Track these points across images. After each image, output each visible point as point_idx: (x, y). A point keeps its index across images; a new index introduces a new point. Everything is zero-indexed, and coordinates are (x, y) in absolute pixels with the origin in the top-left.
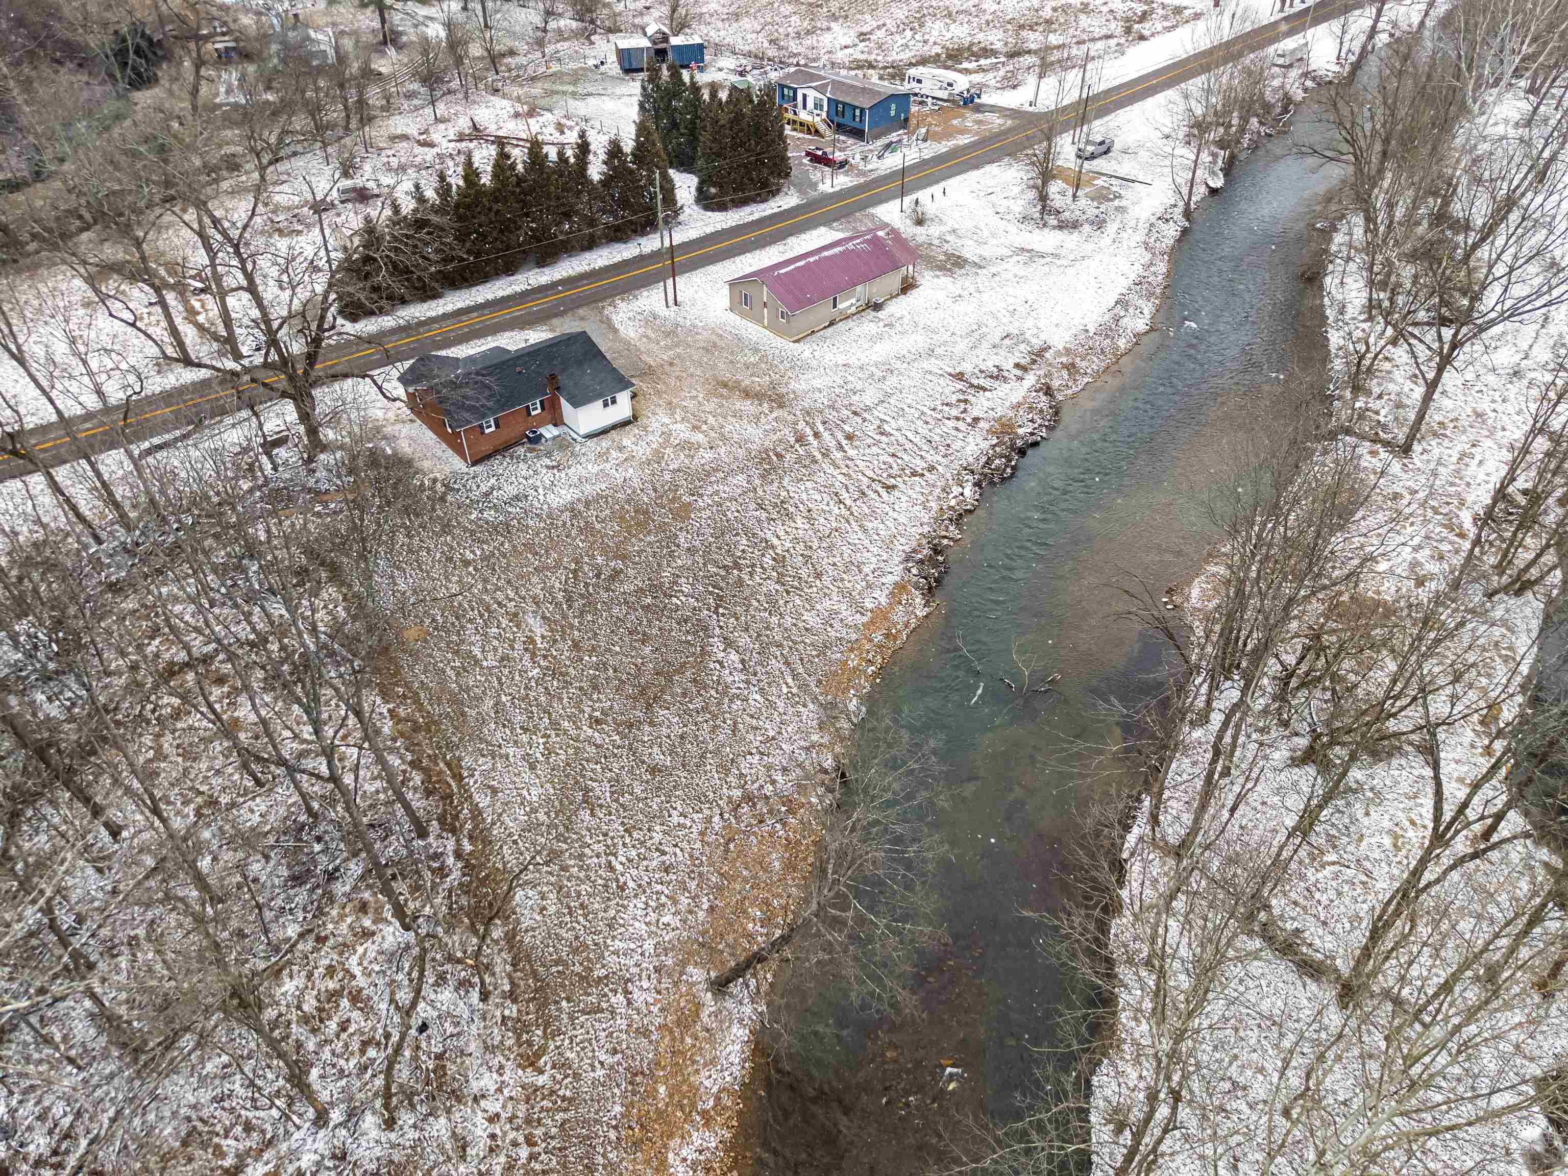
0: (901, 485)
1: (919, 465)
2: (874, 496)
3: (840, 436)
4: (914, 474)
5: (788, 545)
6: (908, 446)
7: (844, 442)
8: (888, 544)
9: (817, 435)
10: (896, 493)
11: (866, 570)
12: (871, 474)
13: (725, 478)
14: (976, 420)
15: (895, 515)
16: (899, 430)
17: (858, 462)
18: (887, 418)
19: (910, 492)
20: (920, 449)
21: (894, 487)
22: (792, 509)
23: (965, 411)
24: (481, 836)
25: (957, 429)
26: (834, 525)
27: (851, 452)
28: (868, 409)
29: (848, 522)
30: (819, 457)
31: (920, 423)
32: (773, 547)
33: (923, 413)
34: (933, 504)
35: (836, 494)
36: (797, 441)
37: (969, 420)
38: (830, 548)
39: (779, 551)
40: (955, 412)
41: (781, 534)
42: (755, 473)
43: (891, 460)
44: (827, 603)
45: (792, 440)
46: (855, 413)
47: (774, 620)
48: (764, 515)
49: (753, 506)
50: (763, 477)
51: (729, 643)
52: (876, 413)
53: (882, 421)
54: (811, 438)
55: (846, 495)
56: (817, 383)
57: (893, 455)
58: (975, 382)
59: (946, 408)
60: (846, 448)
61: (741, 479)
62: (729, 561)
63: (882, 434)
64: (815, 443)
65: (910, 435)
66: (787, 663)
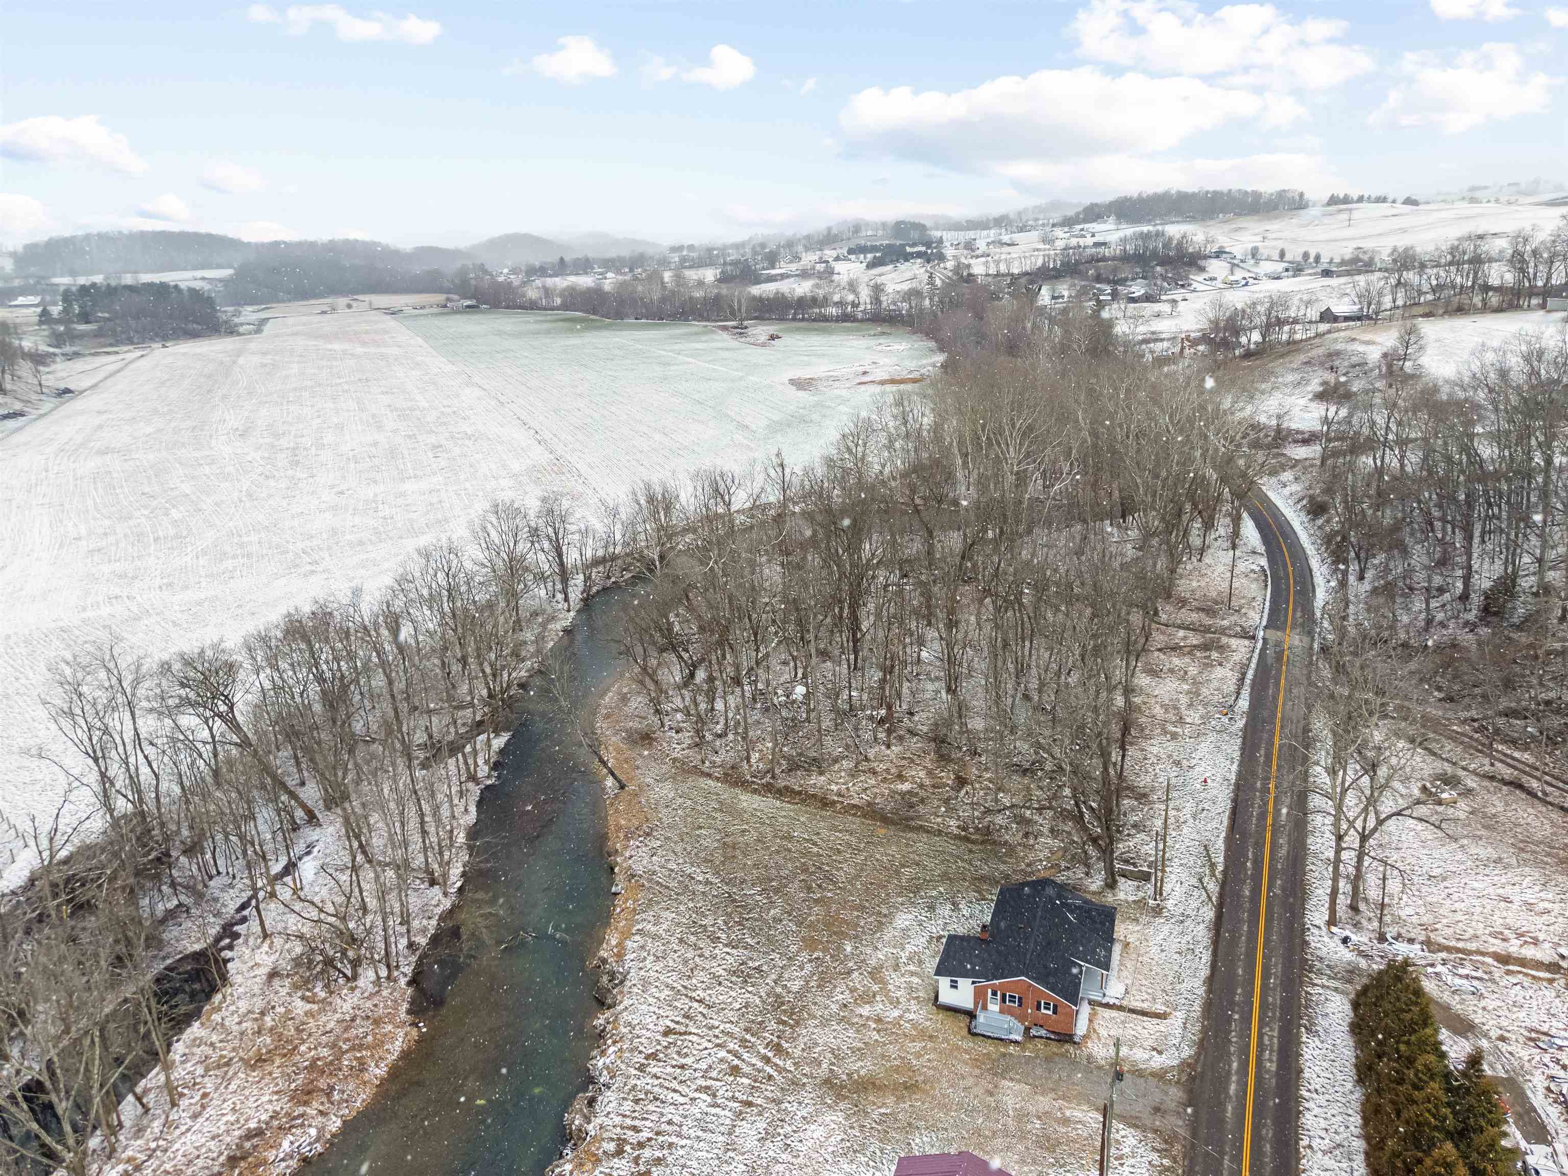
0: (659, 1038)
1: (654, 1068)
2: (677, 1019)
3: (746, 1069)
4: (653, 1056)
5: (717, 951)
6: (675, 1085)
7: (736, 1062)
8: (646, 983)
9: (767, 1060)
10: (661, 1029)
11: (651, 958)
12: (690, 1037)
13: (807, 982)
14: (619, 1152)
15: (652, 1009)
16: (693, 1100)
17: (710, 1045)
18: (713, 1110)
19: (648, 1034)
20: (661, 1085)
21: (666, 1034)
22: (734, 979)
23: (636, 1160)
25: (635, 1129)
26: (694, 981)
27: (722, 1054)
28: (739, 1115)
29: (685, 987)
30: (748, 1037)
31: (677, 1119)
32: (726, 945)
33: (679, 1135)
34: (624, 1030)
35: (709, 1007)
36: (778, 1045)
37: (628, 1148)
38: (686, 962)
39: (720, 945)
40: (647, 1153)
41: (728, 957)
42: (790, 998)
43: (683, 1061)
44: (664, 927)
45: (786, 1045)
46: (749, 1104)
47: (691, 905)
48: (750, 964)
49: (765, 968)
50: (778, 996)
51: (707, 882)
52: (729, 1114)
53: (715, 1105)
54: (770, 1054)
55: (701, 1009)
56: (816, 1132)
57: (682, 1067)
59: (658, 1154)
60: (730, 1057)
61: (795, 986)
62: (748, 924)
63: (707, 1088)
64: (763, 1051)
65: (682, 1100)
66: (668, 887)
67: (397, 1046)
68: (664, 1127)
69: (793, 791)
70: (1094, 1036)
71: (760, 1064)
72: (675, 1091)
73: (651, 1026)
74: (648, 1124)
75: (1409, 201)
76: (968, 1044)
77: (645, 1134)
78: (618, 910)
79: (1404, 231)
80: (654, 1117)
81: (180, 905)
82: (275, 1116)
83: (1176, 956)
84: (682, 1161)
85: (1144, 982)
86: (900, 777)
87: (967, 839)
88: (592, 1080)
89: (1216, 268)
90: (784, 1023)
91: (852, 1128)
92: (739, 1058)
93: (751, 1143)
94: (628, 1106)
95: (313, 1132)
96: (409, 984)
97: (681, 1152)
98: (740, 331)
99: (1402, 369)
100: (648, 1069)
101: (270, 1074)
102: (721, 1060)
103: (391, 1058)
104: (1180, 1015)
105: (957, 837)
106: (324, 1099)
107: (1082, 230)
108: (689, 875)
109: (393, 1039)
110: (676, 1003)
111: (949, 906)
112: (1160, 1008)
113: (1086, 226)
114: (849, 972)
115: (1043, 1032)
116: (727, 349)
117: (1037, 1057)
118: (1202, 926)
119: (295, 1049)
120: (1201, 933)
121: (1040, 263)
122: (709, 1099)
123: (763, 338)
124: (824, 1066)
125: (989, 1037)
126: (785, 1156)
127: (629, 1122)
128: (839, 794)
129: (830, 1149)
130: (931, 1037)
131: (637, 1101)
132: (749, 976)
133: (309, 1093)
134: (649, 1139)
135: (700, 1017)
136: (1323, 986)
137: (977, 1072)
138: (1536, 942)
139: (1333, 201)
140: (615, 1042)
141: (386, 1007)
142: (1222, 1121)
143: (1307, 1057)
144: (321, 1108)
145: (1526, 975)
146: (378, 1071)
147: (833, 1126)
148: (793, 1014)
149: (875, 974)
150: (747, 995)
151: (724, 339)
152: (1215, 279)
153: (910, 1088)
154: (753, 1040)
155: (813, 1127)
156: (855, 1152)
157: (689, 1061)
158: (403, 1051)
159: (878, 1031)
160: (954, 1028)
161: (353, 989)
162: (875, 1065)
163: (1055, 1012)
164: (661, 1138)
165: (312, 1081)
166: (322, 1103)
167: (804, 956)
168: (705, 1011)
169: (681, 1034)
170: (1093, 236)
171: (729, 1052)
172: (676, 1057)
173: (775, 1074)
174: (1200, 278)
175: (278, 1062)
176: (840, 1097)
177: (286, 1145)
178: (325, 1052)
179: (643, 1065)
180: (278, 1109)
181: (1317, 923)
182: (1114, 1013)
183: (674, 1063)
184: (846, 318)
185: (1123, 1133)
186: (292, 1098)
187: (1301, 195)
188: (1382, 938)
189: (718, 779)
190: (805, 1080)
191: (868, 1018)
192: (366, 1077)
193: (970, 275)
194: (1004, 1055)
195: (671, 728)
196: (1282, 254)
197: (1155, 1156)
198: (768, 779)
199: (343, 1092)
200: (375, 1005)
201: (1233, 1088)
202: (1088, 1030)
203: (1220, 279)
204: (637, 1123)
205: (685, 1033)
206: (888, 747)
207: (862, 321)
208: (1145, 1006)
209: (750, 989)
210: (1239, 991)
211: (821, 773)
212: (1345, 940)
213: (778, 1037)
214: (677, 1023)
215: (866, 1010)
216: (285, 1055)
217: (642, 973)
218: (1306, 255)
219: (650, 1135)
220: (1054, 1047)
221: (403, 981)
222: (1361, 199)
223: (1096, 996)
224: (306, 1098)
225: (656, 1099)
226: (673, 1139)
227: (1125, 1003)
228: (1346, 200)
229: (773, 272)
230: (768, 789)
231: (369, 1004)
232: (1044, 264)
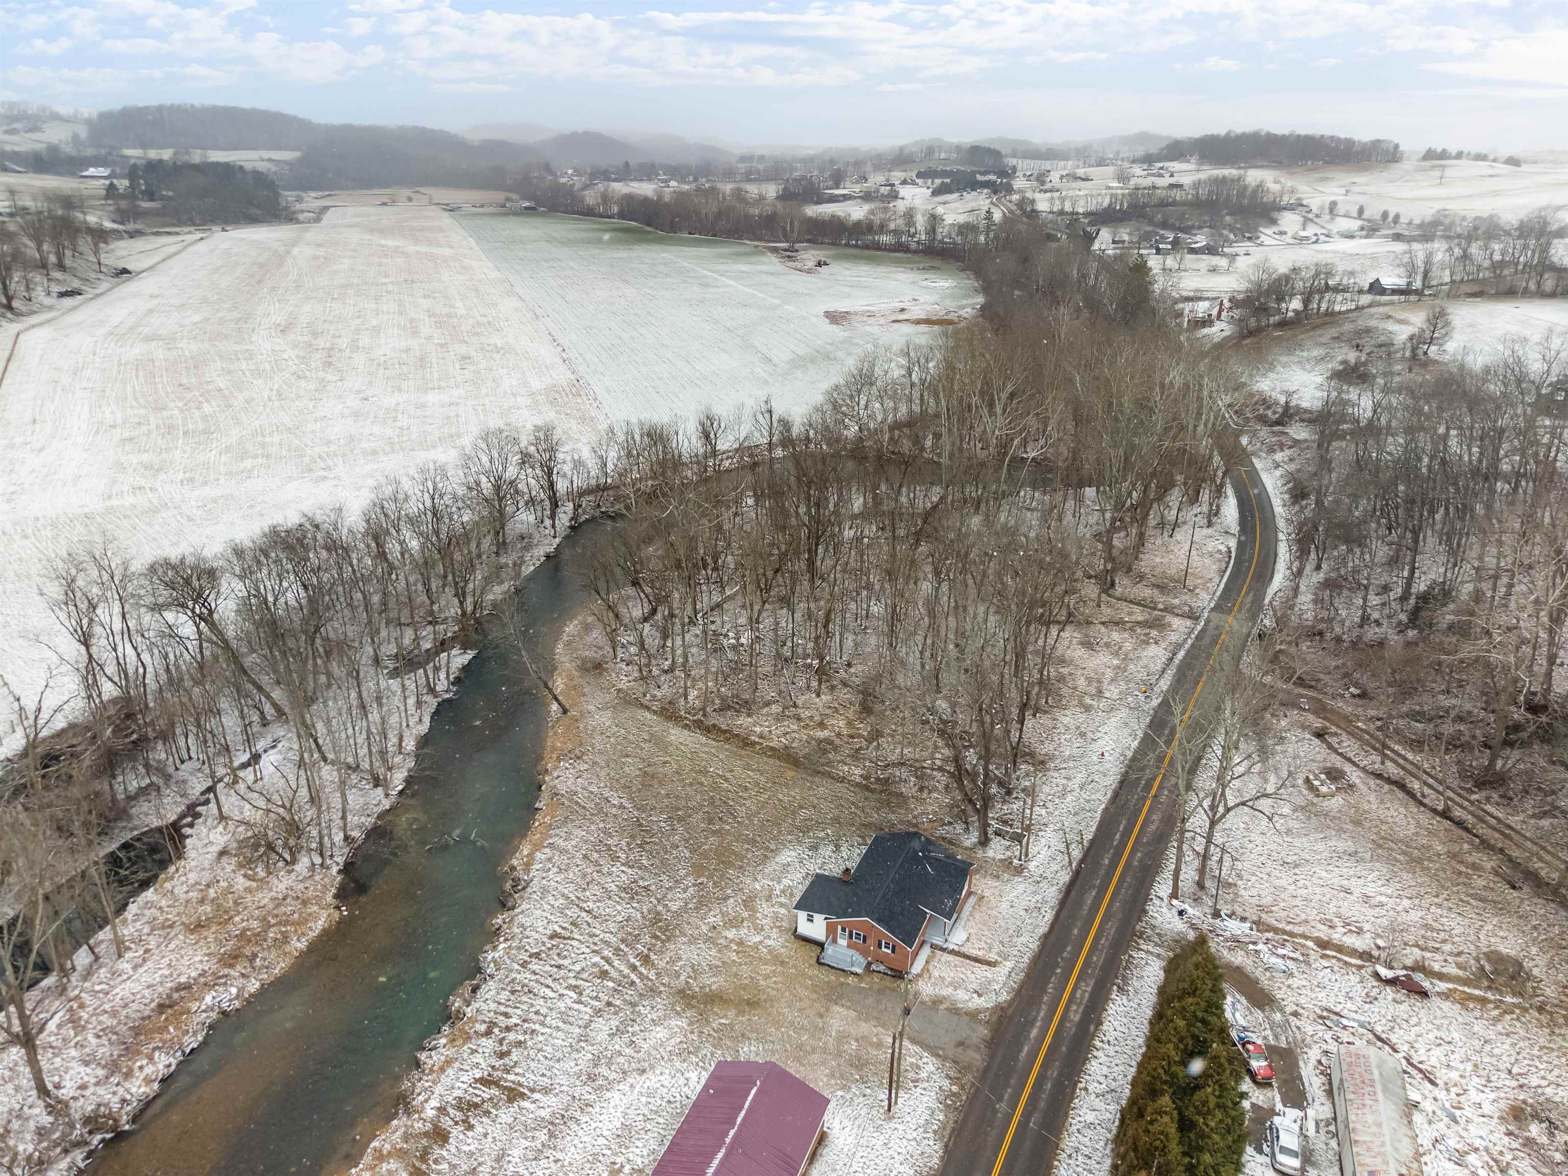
0: (545, 940)
1: (535, 965)
2: (565, 925)
3: (613, 973)
4: (537, 955)
5: (614, 869)
6: (549, 981)
7: (607, 967)
8: (545, 891)
9: (634, 968)
10: (548, 932)
11: (555, 870)
12: (572, 942)
13: (686, 904)
14: (488, 1033)
15: (545, 914)
16: (561, 995)
17: (588, 951)
18: (576, 1006)
19: (537, 936)
20: (537, 981)
21: (552, 937)
22: (623, 895)
23: (501, 1042)
24: (686, 727)
25: (506, 1015)
26: (588, 893)
27: (597, 959)
28: (598, 1012)
29: (578, 898)
30: (622, 946)
31: (543, 1011)
32: (623, 864)
33: (543, 1024)
34: (516, 930)
35: (595, 917)
36: (647, 956)
37: (496, 1030)
38: (584, 876)
39: (619, 864)
40: (512, 1036)
41: (622, 875)
42: (667, 916)
43: (561, 962)
44: (573, 843)
45: (653, 957)
46: (609, 1004)
47: (602, 825)
48: (641, 883)
49: (653, 888)
50: (658, 913)
51: (622, 806)
52: (588, 1010)
53: (579, 1002)
54: (638, 964)
55: (588, 919)
56: (660, 1033)
57: (559, 967)
58: (495, 1091)
59: (521, 1038)
60: (603, 962)
61: (675, 906)
62: (647, 847)
63: (576, 986)
64: (632, 960)
65: (551, 994)
66: (584, 808)
67: (319, 925)
68: (532, 1016)
69: (720, 730)
70: (926, 976)
71: (626, 971)
72: (548, 987)
73: (541, 929)
74: (519, 1012)
75: (1513, 161)
76: (815, 971)
77: (515, 1020)
78: (537, 824)
79: (1495, 193)
80: (524, 1007)
81: (152, 784)
82: (203, 974)
83: (1023, 913)
84: (540, 1046)
85: (986, 933)
86: (822, 725)
87: (867, 788)
88: (479, 970)
89: (1290, 221)
90: (656, 937)
91: (692, 1032)
92: (610, 964)
93: (602, 1036)
94: (504, 995)
95: (234, 991)
96: (339, 872)
97: (541, 1038)
98: (790, 255)
99: (1425, 353)
100: (530, 966)
101: (205, 938)
102: (594, 965)
103: (312, 934)
104: (1009, 964)
105: (858, 785)
106: (247, 964)
107: (1161, 168)
108: (606, 799)
109: (316, 919)
110: (567, 911)
111: (831, 847)
112: (993, 957)
113: (1167, 164)
114: (726, 898)
115: (882, 968)
116: (772, 274)
117: (870, 989)
118: (1055, 888)
119: (230, 919)
120: (1052, 894)
121: (1106, 203)
122: (575, 996)
123: (811, 264)
124: (682, 978)
125: (833, 968)
126: (628, 1051)
127: (502, 1009)
128: (761, 736)
129: (669, 1048)
130: (782, 963)
131: (513, 992)
132: (636, 893)
133: (236, 957)
134: (516, 1025)
135: (585, 926)
136: (1147, 952)
137: (815, 996)
138: (1360, 932)
139: (1430, 155)
140: (506, 940)
141: (315, 890)
142: (1015, 1059)
143: (1110, 1012)
144: (243, 971)
145: (1339, 960)
146: (299, 945)
147: (676, 1029)
148: (667, 930)
149: (749, 903)
150: (631, 910)
151: (771, 264)
152: (1285, 233)
153: (753, 1004)
154: (626, 949)
155: (658, 1029)
156: (689, 1053)
157: (566, 962)
158: (324, 930)
159: (738, 953)
160: (804, 957)
161: (289, 872)
162: (726, 981)
163: (893, 951)
164: (526, 1025)
165: (239, 948)
166: (245, 967)
167: (689, 881)
168: (590, 921)
169: (565, 938)
170: (1172, 176)
171: (602, 958)
172: (556, 957)
173: (637, 981)
174: (1269, 231)
175: (213, 929)
176: (689, 1006)
177: (208, 999)
178: (255, 924)
179: (525, 962)
180: (207, 968)
181: (1160, 894)
182: (951, 958)
183: (553, 963)
184: (900, 248)
185: (925, 1060)
186: (220, 961)
187: (1397, 146)
188: (1216, 914)
189: (655, 712)
190: (662, 989)
191: (732, 941)
192: (288, 949)
193: (1033, 211)
194: (842, 984)
195: (622, 660)
196: (1361, 211)
197: (946, 1084)
198: (699, 716)
199: (265, 959)
200: (306, 888)
201: (1034, 1032)
202: (922, 970)
203: (1290, 234)
204: (509, 1010)
205: (569, 938)
206: (818, 695)
207: (916, 252)
208: (980, 953)
209: (635, 905)
210: (1069, 949)
211: (749, 715)
212: (1181, 913)
213: (649, 949)
214: (564, 928)
215: (731, 934)
216: (220, 924)
217: (544, 882)
218: (1385, 215)
219: (518, 1021)
220: (888, 982)
221: (335, 869)
222: (1459, 156)
223: (938, 941)
224: (231, 961)
225: (530, 992)
226: (537, 1027)
227: (963, 950)
228: (1443, 155)
229: (837, 192)
230: (699, 725)
231: (301, 886)
232: (1110, 205)
